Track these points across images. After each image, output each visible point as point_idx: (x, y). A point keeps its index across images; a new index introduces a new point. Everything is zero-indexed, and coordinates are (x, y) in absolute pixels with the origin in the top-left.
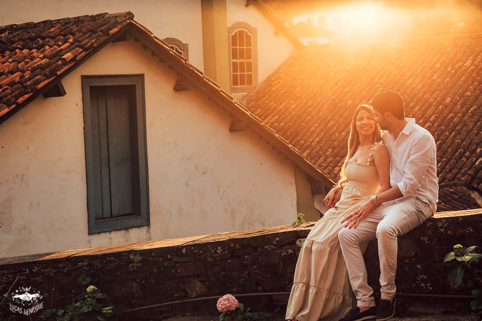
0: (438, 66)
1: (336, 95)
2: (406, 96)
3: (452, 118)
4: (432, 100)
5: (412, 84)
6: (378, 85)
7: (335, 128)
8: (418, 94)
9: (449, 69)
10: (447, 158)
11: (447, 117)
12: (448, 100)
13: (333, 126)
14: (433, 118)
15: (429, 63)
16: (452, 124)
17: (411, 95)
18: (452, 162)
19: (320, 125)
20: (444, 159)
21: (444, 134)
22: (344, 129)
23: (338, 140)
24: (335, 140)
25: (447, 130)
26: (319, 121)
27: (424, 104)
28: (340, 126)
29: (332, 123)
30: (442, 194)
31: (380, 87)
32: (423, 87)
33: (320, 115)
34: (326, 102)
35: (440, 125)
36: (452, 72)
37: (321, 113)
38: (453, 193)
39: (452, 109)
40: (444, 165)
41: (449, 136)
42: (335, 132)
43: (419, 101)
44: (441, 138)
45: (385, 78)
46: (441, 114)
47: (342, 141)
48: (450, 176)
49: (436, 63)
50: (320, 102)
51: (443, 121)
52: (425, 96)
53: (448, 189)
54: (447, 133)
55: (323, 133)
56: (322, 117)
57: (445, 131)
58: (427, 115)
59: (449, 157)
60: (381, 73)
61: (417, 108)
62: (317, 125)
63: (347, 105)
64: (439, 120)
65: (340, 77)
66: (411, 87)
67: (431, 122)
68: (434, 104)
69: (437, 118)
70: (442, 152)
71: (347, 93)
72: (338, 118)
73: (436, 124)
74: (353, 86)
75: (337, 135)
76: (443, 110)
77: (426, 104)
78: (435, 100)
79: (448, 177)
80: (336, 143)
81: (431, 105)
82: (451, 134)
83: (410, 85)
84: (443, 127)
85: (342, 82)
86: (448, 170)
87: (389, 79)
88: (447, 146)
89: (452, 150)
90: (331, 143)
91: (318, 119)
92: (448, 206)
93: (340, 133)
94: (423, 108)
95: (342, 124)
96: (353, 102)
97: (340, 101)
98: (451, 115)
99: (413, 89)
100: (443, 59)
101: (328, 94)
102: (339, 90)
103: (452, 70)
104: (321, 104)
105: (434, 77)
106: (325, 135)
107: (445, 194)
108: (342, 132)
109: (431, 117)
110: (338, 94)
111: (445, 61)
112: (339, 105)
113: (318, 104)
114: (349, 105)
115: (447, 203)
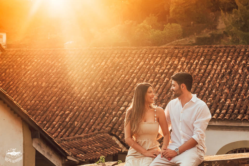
0: (86, 64)
1: (27, 79)
2: (69, 81)
3: (97, 94)
4: (84, 83)
5: (72, 74)
6: (51, 74)
7: (27, 98)
8: (75, 80)
9: (93, 66)
10: (96, 117)
11: (94, 93)
12: (93, 84)
13: (26, 97)
14: (85, 94)
15: (81, 63)
16: (97, 98)
17: (72, 80)
18: (99, 119)
19: (18, 96)
20: (94, 118)
21: (93, 103)
22: (33, 99)
23: (30, 105)
24: (28, 105)
25: (94, 101)
26: (17, 93)
27: (80, 86)
28: (30, 97)
29: (25, 95)
30: (97, 138)
31: (53, 75)
32: (78, 76)
33: (18, 90)
34: (21, 83)
35: (90, 98)
36: (95, 68)
37: (18, 89)
38: (103, 137)
39: (97, 89)
40: (94, 121)
41: (95, 105)
42: (28, 100)
43: (77, 84)
44: (92, 105)
45: (55, 70)
46: (90, 91)
47: (32, 106)
48: (99, 127)
49: (85, 63)
50: (17, 83)
51: (91, 96)
52: (80, 81)
53: (100, 135)
54: (95, 103)
55: (20, 101)
56: (19, 92)
57: (93, 101)
58: (82, 92)
59: (97, 117)
60: (53, 67)
61: (76, 88)
62: (17, 96)
63: (34, 85)
64: (89, 95)
65: (28, 69)
66: (71, 76)
67: (85, 96)
68: (86, 86)
69: (88, 94)
70: (92, 114)
71: (33, 78)
72: (29, 92)
73: (88, 97)
74: (37, 75)
75: (29, 102)
76: (91, 89)
77: (81, 86)
78: (86, 84)
79: (97, 128)
80: (29, 107)
81: (84, 86)
82: (97, 103)
83: (71, 75)
84: (92, 99)
85: (30, 71)
86: (97, 124)
87: (58, 71)
88: (95, 110)
89: (98, 112)
90: (26, 107)
91: (17, 92)
92: (102, 145)
93: (31, 101)
94: (79, 88)
95: (31, 96)
96: (37, 83)
97: (29, 83)
98: (96, 92)
99: (73, 77)
100: (88, 61)
101: (21, 78)
102: (28, 76)
103: (94, 67)
104: (18, 84)
105: (84, 71)
106: (21, 102)
107: (99, 138)
108: (32, 100)
109: (84, 93)
110: (28, 78)
111: (90, 62)
112: (29, 85)
113: (16, 84)
114: (35, 85)
115: (101, 143)
